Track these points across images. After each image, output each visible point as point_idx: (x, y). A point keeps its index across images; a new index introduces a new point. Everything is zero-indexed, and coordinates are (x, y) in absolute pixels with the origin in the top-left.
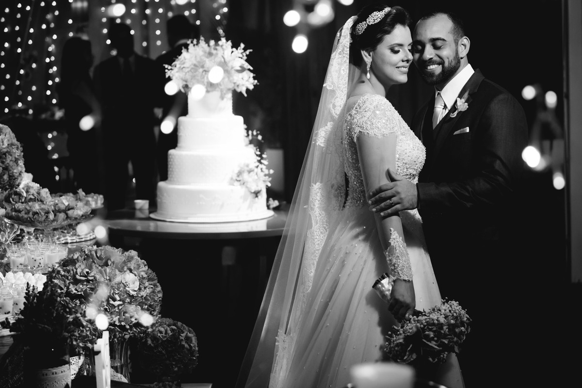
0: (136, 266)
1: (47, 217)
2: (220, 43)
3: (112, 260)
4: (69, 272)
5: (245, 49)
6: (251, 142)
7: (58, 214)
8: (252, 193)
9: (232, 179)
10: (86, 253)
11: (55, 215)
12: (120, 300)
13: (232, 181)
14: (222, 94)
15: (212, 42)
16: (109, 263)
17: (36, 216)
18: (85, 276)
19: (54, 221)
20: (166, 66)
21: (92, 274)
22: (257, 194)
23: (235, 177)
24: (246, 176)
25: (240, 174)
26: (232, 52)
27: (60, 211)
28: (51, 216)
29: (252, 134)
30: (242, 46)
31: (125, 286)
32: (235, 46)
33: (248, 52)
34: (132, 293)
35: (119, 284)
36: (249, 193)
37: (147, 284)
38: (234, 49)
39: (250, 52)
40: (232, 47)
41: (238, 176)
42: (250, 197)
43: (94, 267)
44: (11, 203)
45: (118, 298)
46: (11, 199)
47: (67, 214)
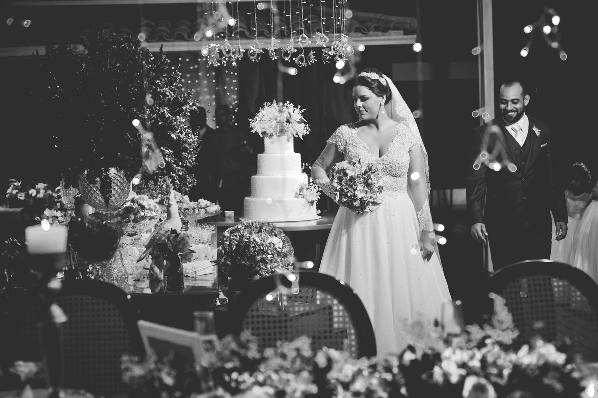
0: (278, 233)
1: (194, 211)
2: (285, 104)
3: (264, 229)
4: (236, 236)
5: (301, 109)
6: (304, 171)
7: (200, 210)
8: (309, 202)
9: (296, 193)
10: (245, 225)
11: (199, 211)
12: (271, 255)
13: (297, 196)
14: (288, 138)
15: (281, 104)
16: (262, 230)
17: (187, 211)
18: (247, 239)
19: (198, 214)
20: (250, 120)
21: (252, 238)
22: (312, 203)
23: (298, 192)
24: (305, 192)
25: (301, 189)
26: (294, 110)
27: (201, 208)
28: (197, 211)
29: (306, 165)
30: (299, 107)
31: (274, 245)
32: (295, 106)
33: (303, 111)
34: (278, 250)
35: (270, 243)
36: (307, 203)
37: (286, 244)
38: (295, 109)
39: (304, 111)
40: (294, 107)
41: (300, 192)
42: (308, 205)
43: (253, 233)
44: (164, 204)
45: (270, 253)
46: (164, 202)
47: (206, 210)
